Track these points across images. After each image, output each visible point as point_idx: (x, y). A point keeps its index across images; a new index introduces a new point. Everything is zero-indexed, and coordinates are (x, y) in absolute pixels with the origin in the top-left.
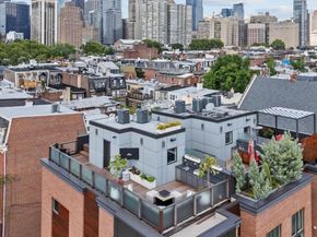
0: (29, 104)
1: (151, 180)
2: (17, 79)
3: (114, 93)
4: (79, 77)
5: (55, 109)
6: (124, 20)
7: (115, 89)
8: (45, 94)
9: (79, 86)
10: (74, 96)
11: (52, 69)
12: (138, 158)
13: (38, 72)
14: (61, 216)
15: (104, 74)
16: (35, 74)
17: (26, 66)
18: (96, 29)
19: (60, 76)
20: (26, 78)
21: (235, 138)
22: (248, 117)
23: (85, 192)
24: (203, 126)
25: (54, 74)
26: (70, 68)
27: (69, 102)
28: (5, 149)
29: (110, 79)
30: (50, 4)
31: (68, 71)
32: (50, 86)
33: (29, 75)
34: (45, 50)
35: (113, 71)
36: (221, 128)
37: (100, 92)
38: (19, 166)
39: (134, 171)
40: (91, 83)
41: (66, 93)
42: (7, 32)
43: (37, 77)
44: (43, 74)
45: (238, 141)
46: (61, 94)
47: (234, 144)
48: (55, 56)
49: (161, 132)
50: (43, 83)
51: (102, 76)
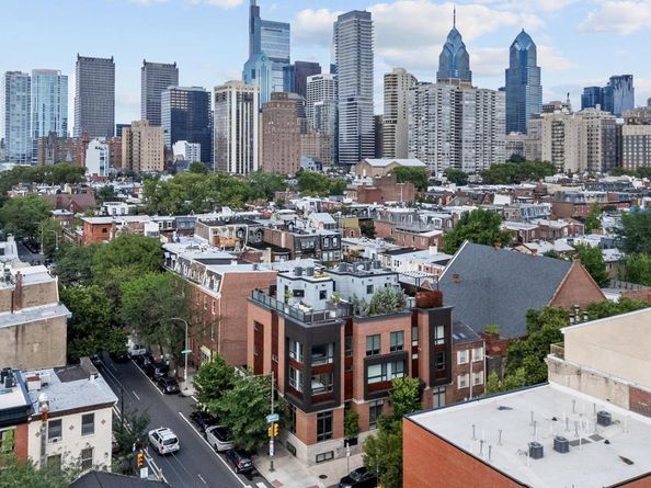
0: (234, 263)
2: (211, 235)
3: (325, 255)
4: (283, 235)
5: (255, 268)
6: (377, 118)
7: (327, 250)
8: (245, 253)
9: (283, 246)
10: (277, 258)
11: (250, 220)
12: (304, 296)
13: (235, 226)
14: (259, 327)
15: (314, 231)
16: (231, 229)
17: (218, 215)
18: (325, 137)
19: (261, 231)
20: (221, 234)
23: (272, 312)
24: (352, 280)
25: (254, 229)
26: (273, 220)
27: (270, 263)
28: (220, 296)
29: (321, 238)
30: (245, 95)
31: (270, 226)
32: (249, 244)
33: (224, 230)
34: (240, 189)
35: (327, 226)
37: (308, 253)
38: (229, 310)
39: (302, 303)
40: (297, 242)
41: (267, 254)
42: (174, 141)
43: (234, 234)
44: (241, 229)
46: (261, 254)
48: (254, 197)
50: (242, 242)
51: (311, 234)
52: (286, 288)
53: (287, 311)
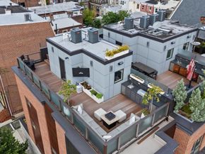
1: (100, 96)
12: (89, 76)
21: (175, 53)
22: (190, 34)
24: (148, 43)
36: (165, 47)
39: (86, 85)
45: (176, 56)
47: (173, 58)
49: (109, 58)
52: (62, 62)
53: (66, 111)
